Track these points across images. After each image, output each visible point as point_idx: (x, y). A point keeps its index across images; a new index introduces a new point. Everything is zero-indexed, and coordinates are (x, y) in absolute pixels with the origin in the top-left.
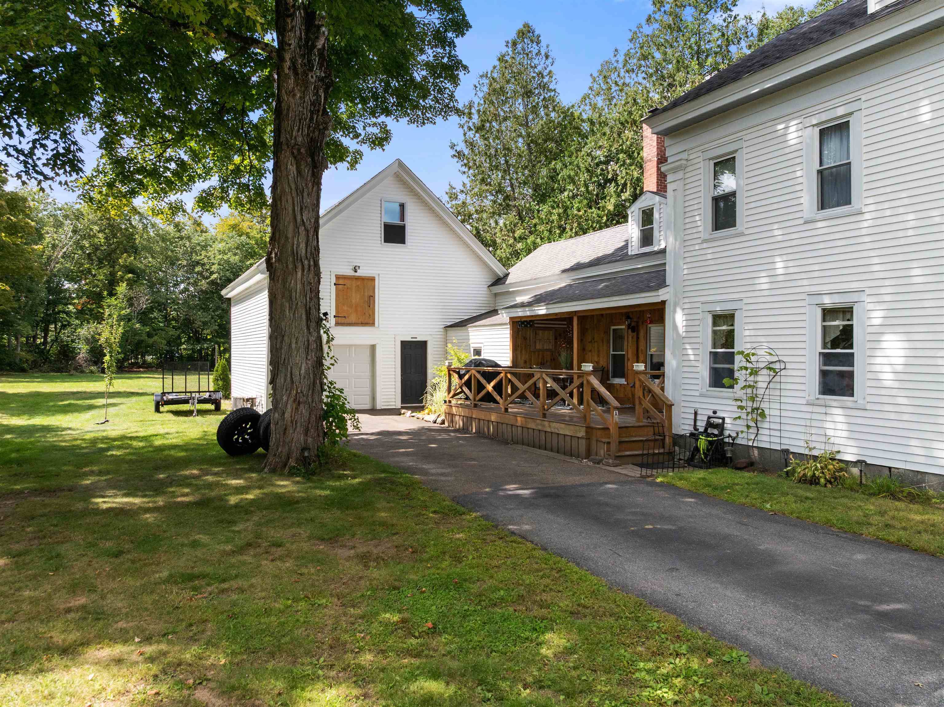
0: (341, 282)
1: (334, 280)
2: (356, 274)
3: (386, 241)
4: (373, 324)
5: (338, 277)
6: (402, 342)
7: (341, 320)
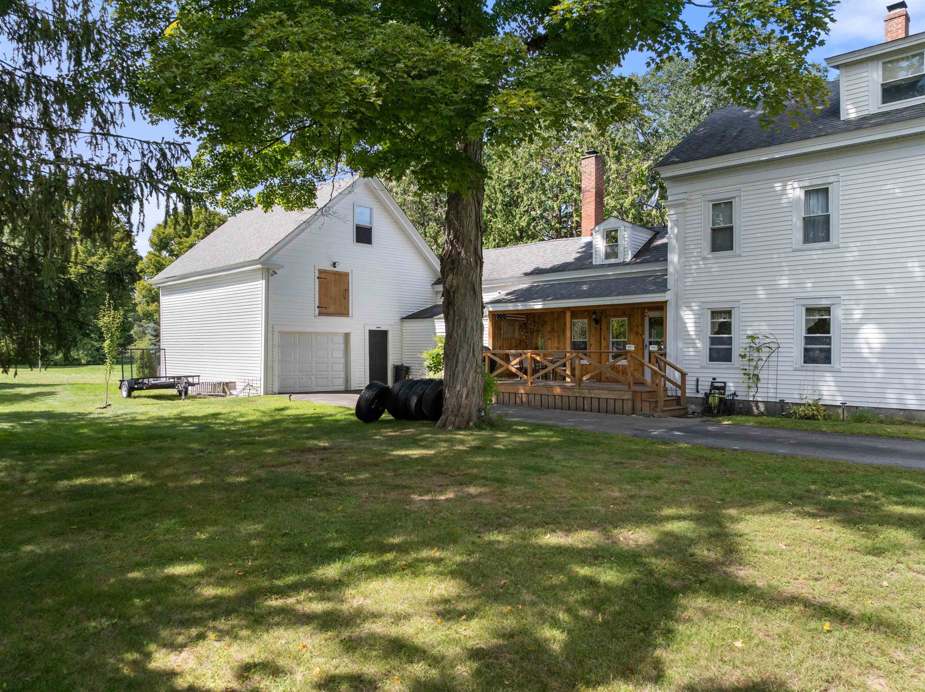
0: (323, 276)
1: (317, 275)
2: (335, 269)
3: (357, 241)
4: (347, 315)
5: (321, 271)
6: (370, 331)
7: (324, 310)
